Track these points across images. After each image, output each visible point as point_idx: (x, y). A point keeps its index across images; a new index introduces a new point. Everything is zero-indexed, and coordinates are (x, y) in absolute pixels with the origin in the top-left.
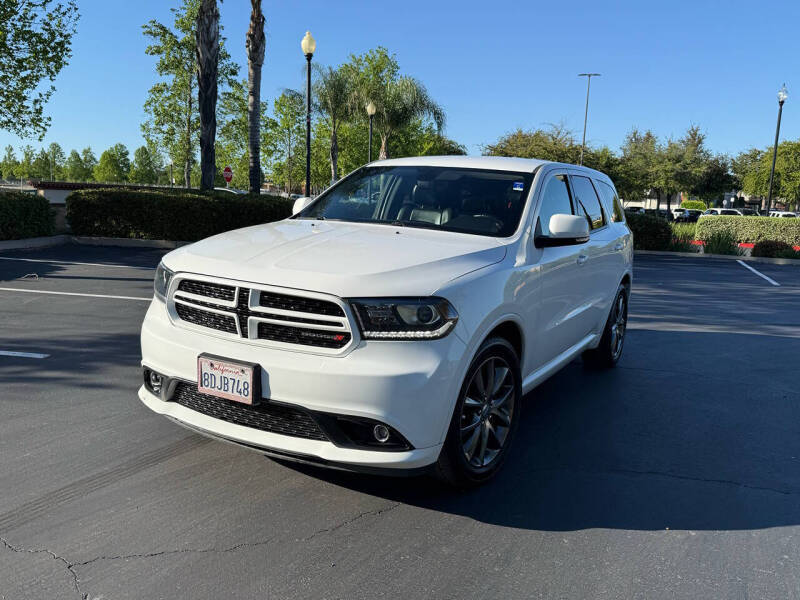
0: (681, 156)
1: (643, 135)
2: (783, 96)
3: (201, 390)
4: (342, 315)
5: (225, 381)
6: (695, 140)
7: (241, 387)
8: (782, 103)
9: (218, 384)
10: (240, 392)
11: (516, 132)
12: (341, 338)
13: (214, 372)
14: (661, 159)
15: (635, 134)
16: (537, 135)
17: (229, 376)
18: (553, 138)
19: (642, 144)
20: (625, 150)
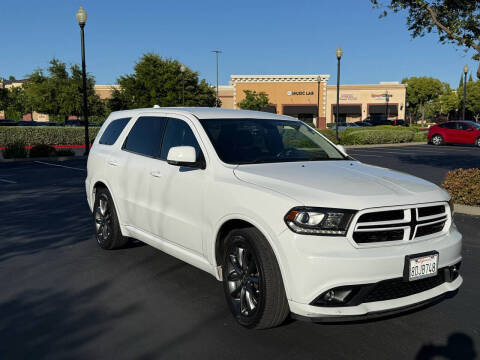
3: (410, 279)
7: (431, 267)
9: (419, 271)
13: (418, 265)
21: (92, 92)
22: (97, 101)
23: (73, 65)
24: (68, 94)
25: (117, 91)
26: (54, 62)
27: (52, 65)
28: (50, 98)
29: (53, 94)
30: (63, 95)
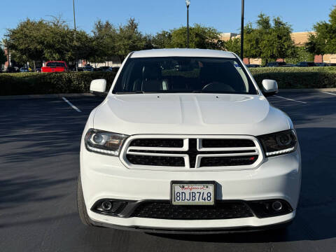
0: (131, 36)
1: (104, 23)
2: (189, 3)
3: (174, 203)
4: (254, 145)
5: (193, 195)
6: (133, 26)
7: (205, 196)
8: (188, 6)
9: (188, 197)
10: (205, 199)
11: (26, 20)
12: (252, 158)
13: (184, 191)
14: (121, 38)
15: (99, 23)
16: (40, 23)
17: (196, 191)
18: (55, 25)
19: (104, 29)
20: (95, 33)
21: (289, 39)
22: (292, 47)
23: (276, 17)
24: (268, 41)
25: (313, 36)
26: (261, 16)
27: (259, 19)
28: (255, 46)
29: (257, 43)
30: (264, 42)
